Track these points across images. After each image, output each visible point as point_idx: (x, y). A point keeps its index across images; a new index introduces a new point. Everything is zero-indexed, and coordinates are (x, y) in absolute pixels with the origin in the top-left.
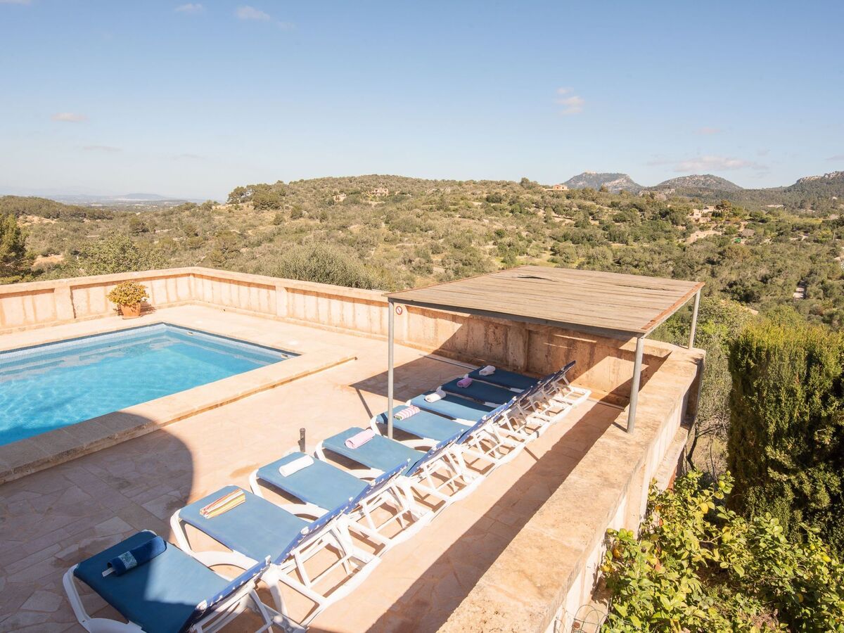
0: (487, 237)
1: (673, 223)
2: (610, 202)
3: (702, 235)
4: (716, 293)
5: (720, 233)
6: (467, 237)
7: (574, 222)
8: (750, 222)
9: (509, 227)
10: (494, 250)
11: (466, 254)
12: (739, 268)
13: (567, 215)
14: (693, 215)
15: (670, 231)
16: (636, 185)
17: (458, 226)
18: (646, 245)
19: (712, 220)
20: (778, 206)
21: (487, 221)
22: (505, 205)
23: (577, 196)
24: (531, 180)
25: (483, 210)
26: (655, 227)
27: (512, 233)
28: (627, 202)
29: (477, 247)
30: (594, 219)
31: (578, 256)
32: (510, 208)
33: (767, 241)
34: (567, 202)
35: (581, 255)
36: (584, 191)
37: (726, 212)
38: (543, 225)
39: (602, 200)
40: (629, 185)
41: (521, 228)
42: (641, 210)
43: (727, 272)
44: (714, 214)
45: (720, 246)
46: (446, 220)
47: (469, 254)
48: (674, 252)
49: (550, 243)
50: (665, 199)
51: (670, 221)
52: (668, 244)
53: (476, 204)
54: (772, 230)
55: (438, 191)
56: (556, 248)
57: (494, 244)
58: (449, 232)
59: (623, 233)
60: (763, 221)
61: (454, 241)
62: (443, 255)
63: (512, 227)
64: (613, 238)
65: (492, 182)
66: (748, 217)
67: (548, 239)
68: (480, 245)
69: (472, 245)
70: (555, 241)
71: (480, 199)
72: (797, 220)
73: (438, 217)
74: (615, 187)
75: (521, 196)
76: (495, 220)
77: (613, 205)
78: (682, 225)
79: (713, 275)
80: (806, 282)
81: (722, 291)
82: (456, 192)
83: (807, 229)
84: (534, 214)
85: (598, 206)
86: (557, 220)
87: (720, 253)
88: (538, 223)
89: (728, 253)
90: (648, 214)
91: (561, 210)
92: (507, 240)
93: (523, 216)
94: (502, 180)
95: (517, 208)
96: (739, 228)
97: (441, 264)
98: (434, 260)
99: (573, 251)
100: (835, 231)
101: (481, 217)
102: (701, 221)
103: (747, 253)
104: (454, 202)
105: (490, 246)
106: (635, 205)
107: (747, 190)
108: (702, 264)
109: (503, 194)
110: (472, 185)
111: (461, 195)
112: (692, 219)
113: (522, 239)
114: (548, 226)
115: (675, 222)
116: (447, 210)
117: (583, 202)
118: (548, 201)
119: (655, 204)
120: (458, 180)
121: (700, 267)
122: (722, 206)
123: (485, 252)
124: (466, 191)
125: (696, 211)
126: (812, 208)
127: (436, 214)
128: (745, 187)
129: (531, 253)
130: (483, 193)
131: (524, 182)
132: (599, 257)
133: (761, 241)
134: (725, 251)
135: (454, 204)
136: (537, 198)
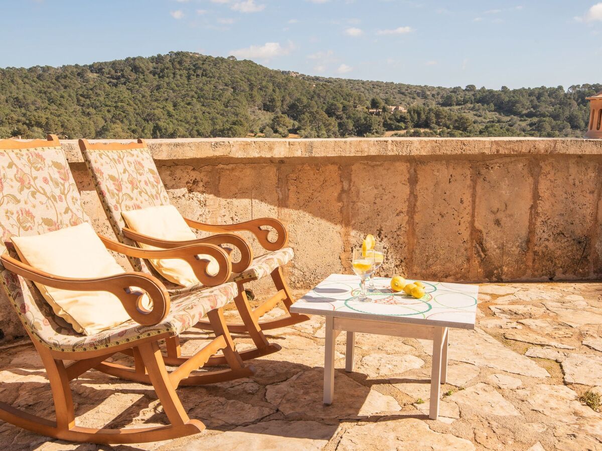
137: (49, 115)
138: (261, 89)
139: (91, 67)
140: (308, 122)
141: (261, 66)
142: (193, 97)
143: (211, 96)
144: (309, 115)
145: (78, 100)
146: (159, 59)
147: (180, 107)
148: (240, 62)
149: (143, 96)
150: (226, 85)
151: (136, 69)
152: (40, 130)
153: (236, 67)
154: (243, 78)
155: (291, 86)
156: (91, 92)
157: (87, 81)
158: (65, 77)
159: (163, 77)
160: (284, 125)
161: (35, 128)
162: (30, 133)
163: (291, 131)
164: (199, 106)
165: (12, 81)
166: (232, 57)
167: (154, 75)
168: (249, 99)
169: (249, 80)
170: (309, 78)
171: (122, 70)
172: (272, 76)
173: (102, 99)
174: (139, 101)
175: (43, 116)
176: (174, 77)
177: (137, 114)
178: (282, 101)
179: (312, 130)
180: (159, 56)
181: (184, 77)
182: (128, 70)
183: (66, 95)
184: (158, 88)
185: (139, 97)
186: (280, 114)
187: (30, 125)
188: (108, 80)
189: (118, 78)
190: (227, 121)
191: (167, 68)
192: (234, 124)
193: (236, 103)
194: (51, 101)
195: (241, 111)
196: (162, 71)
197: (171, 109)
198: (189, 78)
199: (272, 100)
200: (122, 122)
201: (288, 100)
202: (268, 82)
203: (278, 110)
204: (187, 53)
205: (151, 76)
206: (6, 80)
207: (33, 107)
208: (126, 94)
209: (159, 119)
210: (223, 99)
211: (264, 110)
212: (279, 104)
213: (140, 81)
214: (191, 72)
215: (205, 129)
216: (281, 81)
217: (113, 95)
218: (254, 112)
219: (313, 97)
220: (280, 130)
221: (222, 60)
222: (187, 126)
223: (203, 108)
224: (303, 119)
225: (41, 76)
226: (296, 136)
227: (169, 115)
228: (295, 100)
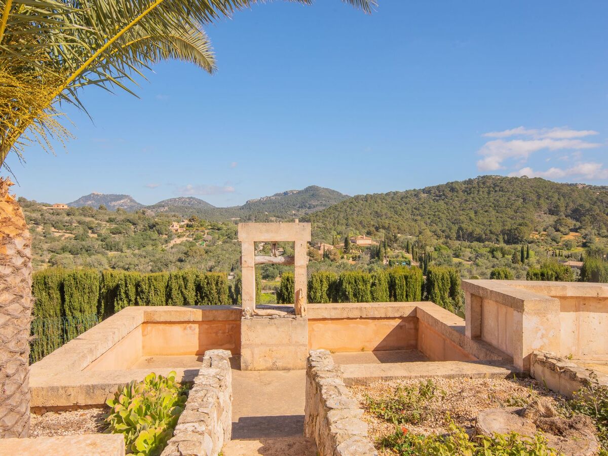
2: (108, 218)
3: (178, 241)
5: (191, 239)
8: (211, 230)
14: (173, 226)
15: (156, 240)
18: (137, 251)
19: (187, 230)
20: (238, 219)
26: (145, 236)
28: (122, 218)
33: (220, 243)
36: (84, 209)
37: (196, 224)
38: (41, 240)
39: (101, 217)
40: (133, 204)
42: (134, 224)
44: (188, 226)
50: (154, 215)
51: (156, 232)
52: (154, 249)
54: (223, 235)
59: (118, 243)
60: (219, 229)
64: (109, 247)
66: (210, 227)
67: (46, 252)
77: (111, 220)
78: (165, 234)
87: (185, 253)
89: (191, 253)
90: (140, 227)
96: (204, 235)
102: (179, 231)
103: (202, 252)
106: (129, 220)
107: (218, 208)
112: (173, 229)
114: (47, 240)
115: (160, 233)
119: (145, 219)
122: (193, 219)
125: (175, 224)
132: (96, 264)
133: (215, 243)
134: (188, 251)
138: (547, 199)
139: (423, 190)
140: (589, 222)
141: (549, 181)
142: (490, 206)
143: (504, 205)
144: (589, 217)
145: (412, 212)
146: (470, 182)
147: (479, 214)
148: (531, 179)
149: (454, 207)
150: (518, 197)
151: (453, 190)
152: (384, 231)
153: (527, 183)
154: (532, 191)
155: (575, 195)
156: (421, 206)
157: (420, 199)
158: (407, 197)
159: (470, 194)
160: (565, 225)
163: (571, 230)
164: (494, 213)
166: (525, 176)
167: (464, 193)
168: (536, 206)
169: (537, 192)
170: (595, 188)
171: (444, 191)
172: (558, 188)
173: (426, 210)
174: (451, 211)
175: (387, 222)
176: (478, 193)
177: (448, 219)
178: (566, 207)
179: (593, 229)
180: (470, 179)
181: (485, 193)
182: (447, 190)
183: (405, 209)
184: (466, 201)
186: (563, 217)
187: (378, 228)
188: (434, 198)
189: (440, 196)
190: (515, 223)
191: (474, 188)
192: (520, 225)
193: (524, 210)
194: (396, 213)
195: (528, 215)
196: (470, 189)
197: (472, 215)
198: (489, 193)
199: (557, 207)
200: (437, 225)
201: (571, 205)
202: (554, 192)
203: (562, 213)
204: (491, 176)
205: (462, 194)
206: (372, 201)
207: (384, 217)
208: (443, 206)
209: (463, 223)
210: (514, 207)
211: (549, 214)
212: (563, 209)
213: (454, 197)
215: (496, 229)
216: (566, 191)
217: (434, 207)
218: (540, 216)
219: (595, 202)
220: (562, 229)
221: (516, 179)
222: (483, 227)
223: (497, 214)
224: (584, 220)
225: (393, 198)
226: (577, 234)
227: (471, 220)
228: (578, 206)
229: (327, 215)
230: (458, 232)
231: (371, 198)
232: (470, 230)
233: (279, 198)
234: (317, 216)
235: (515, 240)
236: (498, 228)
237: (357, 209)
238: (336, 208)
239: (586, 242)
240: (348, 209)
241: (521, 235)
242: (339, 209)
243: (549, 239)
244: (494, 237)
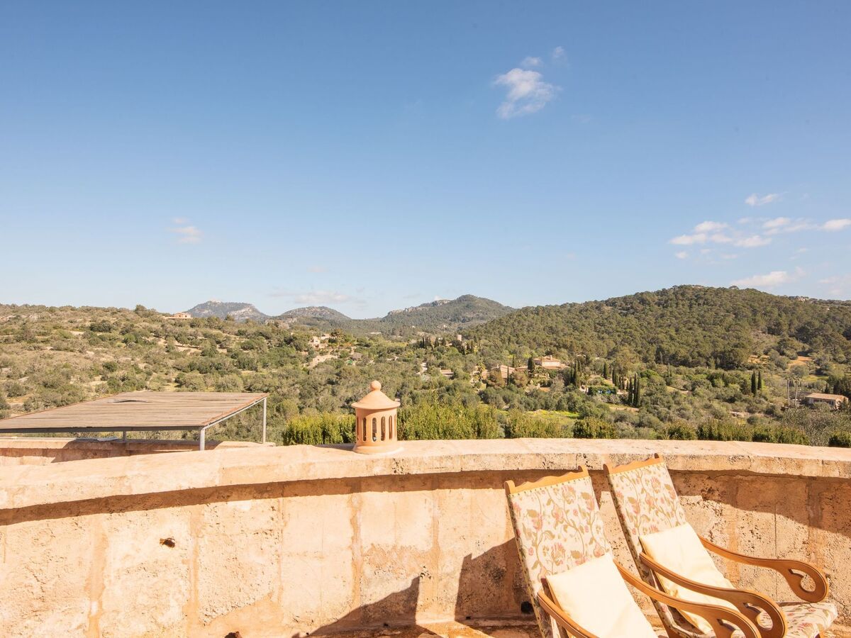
0: (92, 373)
1: (297, 350)
2: (236, 330)
3: (322, 359)
4: (337, 410)
5: (336, 357)
6: (63, 374)
7: (201, 351)
8: (358, 347)
9: (122, 359)
10: (103, 386)
11: (62, 394)
12: (353, 386)
13: (191, 344)
14: (313, 341)
15: (295, 357)
16: (262, 314)
17: (50, 361)
18: (274, 371)
19: (329, 346)
20: (378, 333)
21: (93, 353)
22: (115, 334)
23: (202, 324)
24: (148, 307)
25: (86, 340)
26: (281, 353)
27: (126, 366)
28: (254, 330)
29: (79, 385)
30: (221, 347)
31: (207, 386)
32: (123, 338)
33: (371, 362)
34: (191, 330)
35: (210, 384)
36: (209, 320)
37: (340, 339)
38: (165, 355)
39: (229, 329)
40: (255, 314)
41: (138, 359)
42: (267, 338)
43: (344, 391)
44: (330, 341)
45: (337, 368)
46: (31, 354)
47: (66, 393)
48: (300, 376)
49: (174, 375)
50: (288, 328)
51: (294, 348)
52: (294, 369)
53: (76, 333)
54: (374, 353)
55: (17, 318)
56: (181, 379)
57: (103, 379)
58: (36, 368)
59: (252, 361)
60: (367, 346)
61: (44, 379)
62: (26, 398)
63: (125, 359)
64: (242, 365)
65: (97, 309)
66: (356, 343)
67: (172, 370)
68: (82, 380)
69: (71, 383)
70: (179, 372)
71: (82, 328)
72: (390, 344)
73: (18, 350)
74: (242, 316)
75: (135, 325)
76: (103, 351)
77: (240, 333)
78: (305, 351)
79: (334, 394)
80: (401, 394)
81: (341, 407)
82: (45, 319)
83: (398, 351)
84: (153, 343)
85: (225, 335)
86: (182, 349)
87: (337, 374)
88: (159, 354)
89: (344, 374)
90: (274, 342)
91: (185, 338)
92: (119, 373)
93: (140, 346)
94: (111, 306)
95: (131, 337)
96: (350, 352)
97: (23, 409)
98: (12, 404)
99: (201, 381)
100: (415, 352)
101: (83, 349)
102: (320, 347)
103: (358, 373)
104: (43, 331)
105: (97, 381)
106: (261, 333)
107: (354, 320)
108: (325, 385)
109: (112, 322)
110: (69, 312)
111: (54, 323)
112: (313, 345)
113: (139, 371)
114: (171, 356)
115: (298, 349)
116: (32, 340)
117: (208, 330)
118: (168, 329)
119: (279, 332)
120: (48, 305)
121: (323, 387)
122: (336, 333)
123: (90, 390)
124: (61, 319)
125: (315, 338)
126: (400, 335)
127: (16, 347)
128: (353, 317)
129: (151, 386)
130: (85, 321)
131: (139, 310)
132: (230, 385)
133: (367, 362)
134: (341, 371)
135: (44, 334)
136: (156, 326)
137: (573, 340)
138: (765, 314)
139: (606, 301)
140: (822, 344)
141: (765, 293)
142: (694, 322)
143: (712, 322)
144: (821, 338)
145: (595, 328)
146: (664, 292)
147: (681, 332)
148: (742, 291)
149: (649, 323)
150: (728, 312)
151: (643, 301)
152: (566, 351)
153: (738, 295)
154: (746, 305)
155: (800, 310)
156: (605, 321)
157: (603, 313)
158: (587, 310)
159: (667, 307)
160: (792, 348)
161: (563, 350)
162: (558, 353)
163: (800, 354)
164: (700, 330)
165: (549, 315)
166: (735, 287)
167: (659, 306)
168: (752, 324)
169: (751, 306)
170: (821, 302)
171: (631, 303)
172: (778, 302)
173: (614, 326)
174: (646, 327)
175: (568, 340)
176: (677, 306)
177: (643, 338)
178: (790, 325)
179: (826, 352)
180: (664, 290)
181: (686, 307)
182: (636, 303)
183: (586, 325)
184: (662, 316)
185: (645, 324)
186: (787, 337)
187: (558, 347)
188: (619, 311)
189: (628, 309)
190: (728, 344)
191: (671, 300)
192: (736, 346)
193: (738, 328)
194: (575, 329)
195: (743, 334)
196: (666, 302)
197: (673, 333)
198: (691, 307)
199: (778, 324)
200: (630, 344)
201: (796, 323)
202: (772, 307)
203: (785, 333)
204: (690, 286)
205: (656, 306)
206: (545, 314)
207: (562, 334)
208: (634, 322)
209: (662, 342)
210: (725, 324)
211: (769, 333)
212: (785, 328)
213: (646, 311)
214: (693, 302)
215: (705, 351)
216: (788, 306)
217: (623, 323)
218: (757, 335)
219: (827, 320)
220: (788, 352)
221: (724, 290)
222: (688, 348)
223: (704, 332)
224: (815, 342)
225: (569, 311)
226: (807, 359)
227: (672, 339)
228: (805, 324)
229: (491, 330)
230: (658, 353)
231: (543, 310)
232: (672, 352)
233: (427, 309)
234: (478, 330)
235: (729, 365)
236: (707, 349)
237: (527, 323)
238: (500, 322)
239: (820, 369)
240: (516, 324)
241: (738, 358)
242: (505, 323)
243: (773, 364)
244: (703, 361)
